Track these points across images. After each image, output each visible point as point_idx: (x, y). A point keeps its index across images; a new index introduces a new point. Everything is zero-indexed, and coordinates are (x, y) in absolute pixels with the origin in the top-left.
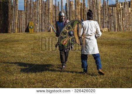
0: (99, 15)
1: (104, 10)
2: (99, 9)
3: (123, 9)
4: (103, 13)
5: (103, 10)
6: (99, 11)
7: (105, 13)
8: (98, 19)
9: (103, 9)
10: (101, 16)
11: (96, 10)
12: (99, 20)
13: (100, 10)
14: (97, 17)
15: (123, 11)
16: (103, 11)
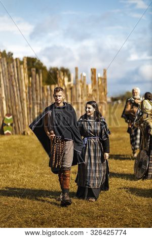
0: (25, 102)
1: (35, 92)
2: (23, 91)
3: (71, 89)
4: (33, 98)
5: (32, 91)
6: (25, 95)
7: (37, 97)
8: (22, 109)
9: (31, 89)
10: (28, 103)
11: (18, 91)
12: (24, 111)
13: (26, 92)
14: (20, 107)
15: (72, 93)
16: (31, 93)
